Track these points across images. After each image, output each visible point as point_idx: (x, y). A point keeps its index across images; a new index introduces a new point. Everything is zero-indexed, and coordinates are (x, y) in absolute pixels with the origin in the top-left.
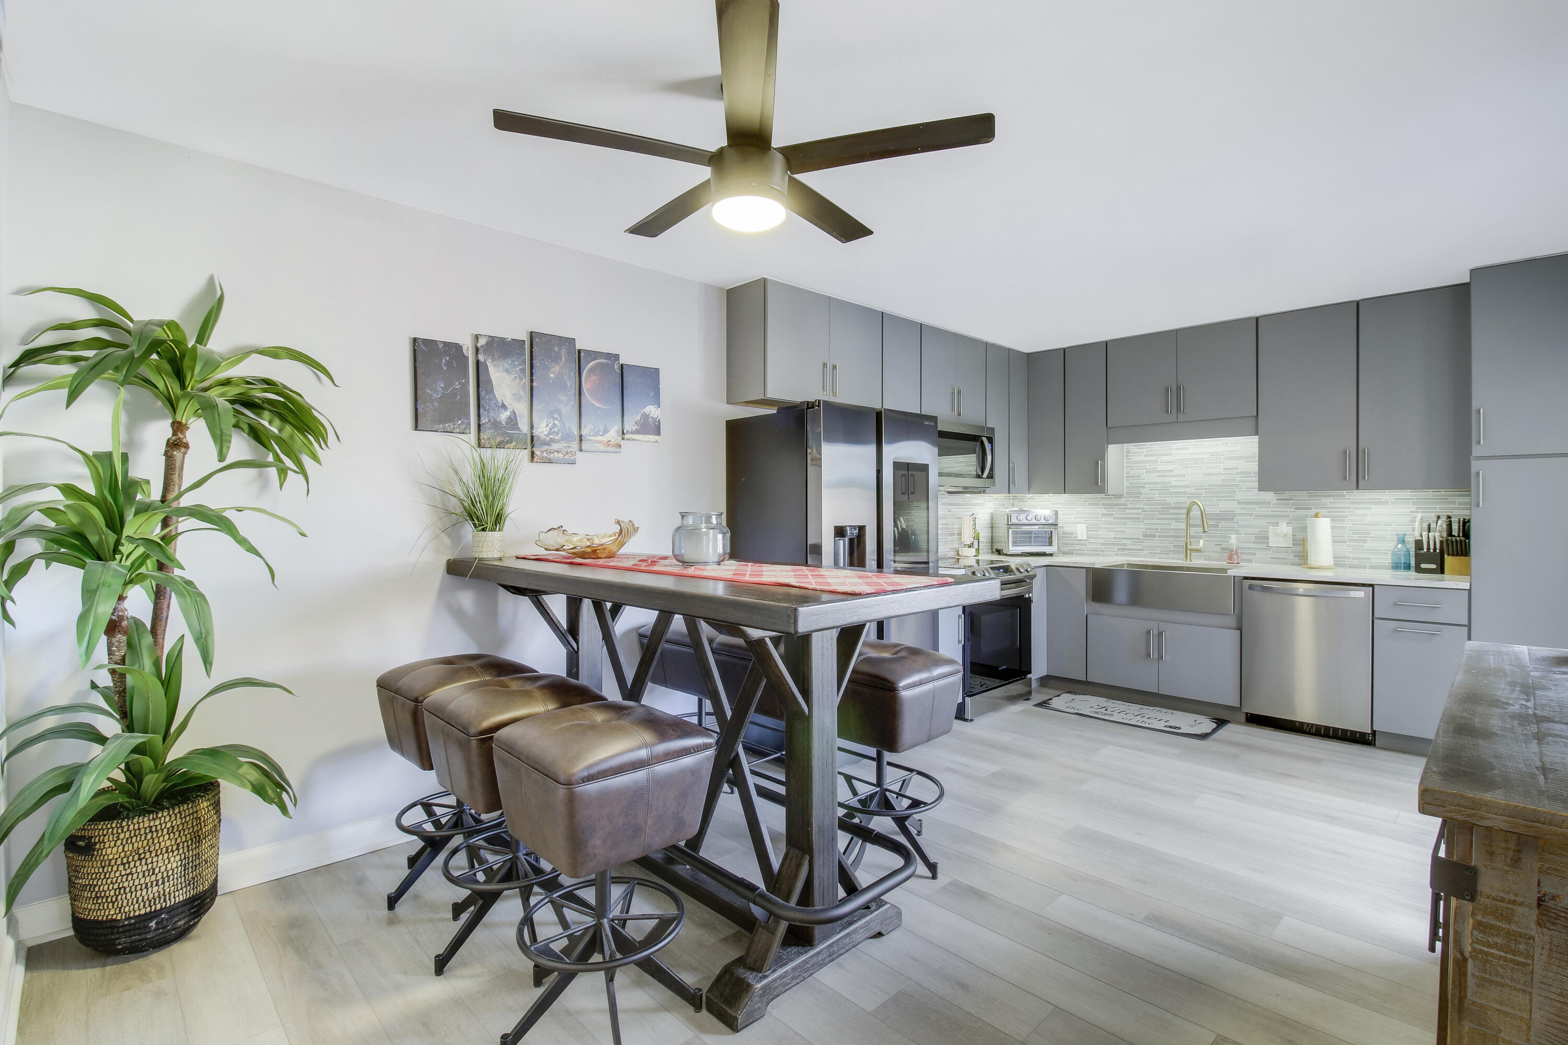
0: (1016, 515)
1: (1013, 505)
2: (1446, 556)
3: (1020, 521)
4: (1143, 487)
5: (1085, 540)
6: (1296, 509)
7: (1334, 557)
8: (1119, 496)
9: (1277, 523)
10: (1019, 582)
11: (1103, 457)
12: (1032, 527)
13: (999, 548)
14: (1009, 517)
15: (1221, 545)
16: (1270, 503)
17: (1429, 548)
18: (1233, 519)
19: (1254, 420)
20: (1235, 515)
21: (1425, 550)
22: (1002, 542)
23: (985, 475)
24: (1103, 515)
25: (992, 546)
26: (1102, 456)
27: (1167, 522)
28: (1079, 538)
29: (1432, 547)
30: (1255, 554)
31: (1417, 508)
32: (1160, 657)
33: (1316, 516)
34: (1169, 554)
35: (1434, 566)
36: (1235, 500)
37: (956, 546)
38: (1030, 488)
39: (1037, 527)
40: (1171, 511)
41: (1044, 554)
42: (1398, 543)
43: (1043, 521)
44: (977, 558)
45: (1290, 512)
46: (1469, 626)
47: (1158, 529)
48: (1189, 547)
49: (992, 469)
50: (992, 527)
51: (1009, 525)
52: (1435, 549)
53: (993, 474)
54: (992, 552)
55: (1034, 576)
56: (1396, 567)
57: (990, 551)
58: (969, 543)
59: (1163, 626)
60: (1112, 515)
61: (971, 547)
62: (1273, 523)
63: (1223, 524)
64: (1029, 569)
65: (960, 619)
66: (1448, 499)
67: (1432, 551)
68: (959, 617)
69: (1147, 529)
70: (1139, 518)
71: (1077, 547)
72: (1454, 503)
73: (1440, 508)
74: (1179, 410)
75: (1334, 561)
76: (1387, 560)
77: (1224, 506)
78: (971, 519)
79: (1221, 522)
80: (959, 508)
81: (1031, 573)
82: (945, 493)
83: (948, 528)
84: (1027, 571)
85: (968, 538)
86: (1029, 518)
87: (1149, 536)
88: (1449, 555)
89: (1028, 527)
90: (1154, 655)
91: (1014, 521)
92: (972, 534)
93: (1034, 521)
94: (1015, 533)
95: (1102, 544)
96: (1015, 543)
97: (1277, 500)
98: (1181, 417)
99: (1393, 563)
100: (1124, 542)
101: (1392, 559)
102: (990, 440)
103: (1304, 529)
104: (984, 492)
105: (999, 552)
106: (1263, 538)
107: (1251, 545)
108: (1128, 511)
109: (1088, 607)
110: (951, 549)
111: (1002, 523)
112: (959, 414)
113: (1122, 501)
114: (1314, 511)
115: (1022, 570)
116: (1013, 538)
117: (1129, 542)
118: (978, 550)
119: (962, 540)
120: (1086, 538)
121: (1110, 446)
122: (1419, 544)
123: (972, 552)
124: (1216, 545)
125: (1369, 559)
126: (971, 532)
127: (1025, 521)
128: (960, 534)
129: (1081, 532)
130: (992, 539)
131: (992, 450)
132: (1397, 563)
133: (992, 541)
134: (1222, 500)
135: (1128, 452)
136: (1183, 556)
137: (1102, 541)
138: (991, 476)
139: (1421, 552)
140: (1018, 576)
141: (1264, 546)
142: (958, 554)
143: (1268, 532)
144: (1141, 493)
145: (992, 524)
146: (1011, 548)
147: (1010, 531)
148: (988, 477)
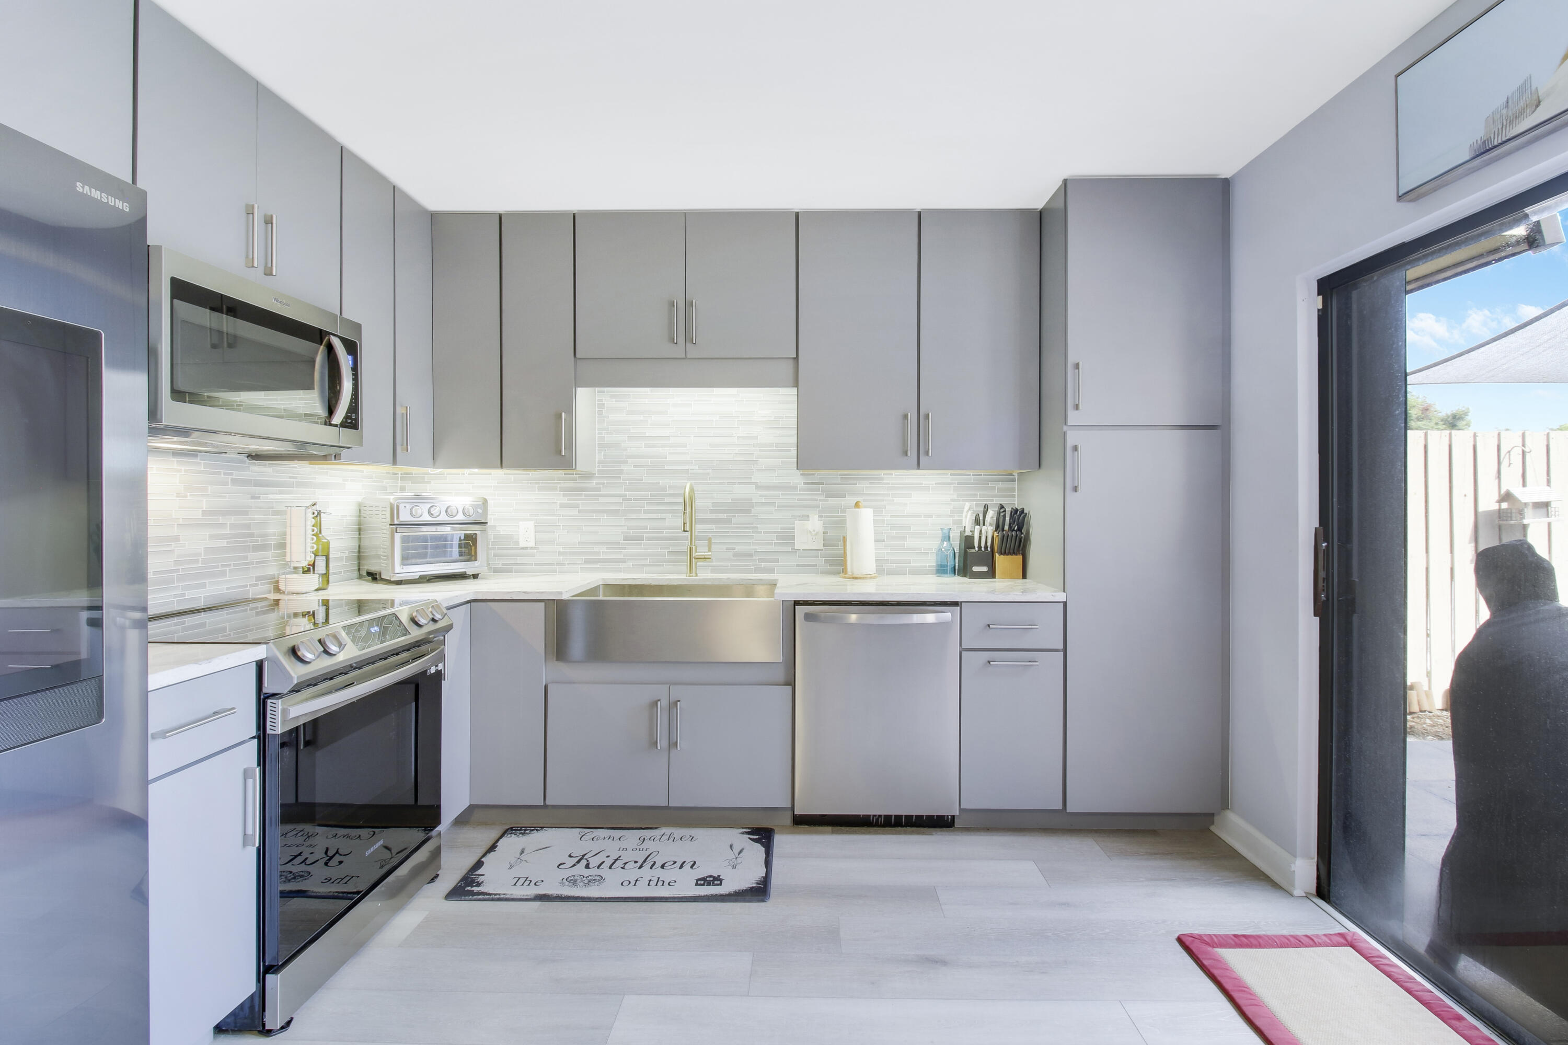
0: (409, 506)
1: (403, 489)
2: (997, 555)
3: (416, 517)
4: (625, 462)
5: (531, 548)
6: (827, 496)
7: (876, 561)
8: (588, 476)
9: (808, 516)
10: (416, 648)
11: (570, 409)
12: (440, 528)
13: (373, 569)
14: (394, 510)
15: (734, 549)
16: (795, 488)
17: (980, 547)
18: (749, 511)
19: (791, 364)
20: (752, 505)
21: (977, 549)
22: (378, 557)
23: (338, 418)
24: (562, 506)
25: (359, 564)
26: (568, 406)
27: (659, 516)
28: (521, 545)
29: (983, 545)
30: (777, 561)
31: (958, 495)
32: (673, 745)
33: (857, 505)
34: (663, 566)
35: (985, 569)
36: (753, 483)
37: (272, 570)
38: (435, 459)
39: (448, 528)
40: (667, 500)
41: (462, 576)
42: (943, 541)
43: (460, 517)
44: (323, 595)
45: (820, 500)
46: (1065, 650)
47: (646, 527)
48: (694, 555)
49: (354, 407)
50: (360, 530)
51: (396, 526)
52: (986, 547)
53: (357, 419)
54: (360, 577)
55: (449, 628)
56: (941, 570)
57: (356, 574)
58: (305, 564)
59: (677, 692)
60: (576, 506)
61: (309, 570)
62: (799, 516)
63: (737, 519)
64: (438, 616)
65: (250, 782)
66: (988, 484)
67: (983, 549)
68: (246, 774)
69: (630, 528)
70: (618, 511)
71: (519, 560)
72: (993, 489)
73: (981, 496)
74: (688, 339)
75: (877, 566)
76: (931, 560)
77: (741, 492)
78: (310, 515)
79: (734, 516)
80: (281, 493)
81: (441, 624)
82: (243, 457)
83: (252, 535)
84: (434, 620)
85: (301, 554)
86: (435, 511)
87: (632, 538)
88: (1001, 553)
89: (433, 529)
90: (662, 743)
91: (405, 517)
92: (311, 545)
93: (443, 518)
94: (405, 540)
95: (560, 553)
96: (406, 560)
97: (805, 483)
98: (693, 352)
99: (937, 566)
100: (596, 548)
101: (937, 561)
102: (352, 348)
103: (840, 524)
104: (337, 457)
105: (374, 577)
106: (787, 537)
107: (773, 548)
108: (601, 500)
109: (547, 671)
110: (259, 578)
111: (379, 522)
112: (268, 272)
113: (593, 483)
114: (851, 500)
115: (422, 621)
116: (404, 549)
117: (602, 548)
118: (326, 577)
119: (288, 559)
120: (532, 544)
121: (579, 390)
122: (968, 542)
123: (313, 580)
124: (727, 549)
125: (909, 562)
126: (309, 540)
127: (426, 518)
128: (282, 546)
129: (525, 534)
130: (359, 552)
131: (355, 369)
132: (941, 566)
133: (360, 556)
134: (735, 484)
135: (601, 406)
136: (685, 567)
137: (560, 548)
138: (351, 422)
139: (973, 551)
140: (415, 634)
141: (789, 549)
142: (277, 589)
143: (794, 529)
144: (621, 471)
145: (360, 523)
146: (398, 568)
147: (398, 537)
148: (343, 425)
